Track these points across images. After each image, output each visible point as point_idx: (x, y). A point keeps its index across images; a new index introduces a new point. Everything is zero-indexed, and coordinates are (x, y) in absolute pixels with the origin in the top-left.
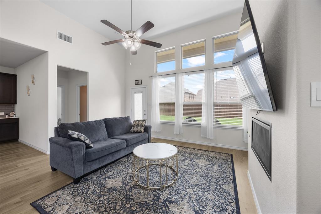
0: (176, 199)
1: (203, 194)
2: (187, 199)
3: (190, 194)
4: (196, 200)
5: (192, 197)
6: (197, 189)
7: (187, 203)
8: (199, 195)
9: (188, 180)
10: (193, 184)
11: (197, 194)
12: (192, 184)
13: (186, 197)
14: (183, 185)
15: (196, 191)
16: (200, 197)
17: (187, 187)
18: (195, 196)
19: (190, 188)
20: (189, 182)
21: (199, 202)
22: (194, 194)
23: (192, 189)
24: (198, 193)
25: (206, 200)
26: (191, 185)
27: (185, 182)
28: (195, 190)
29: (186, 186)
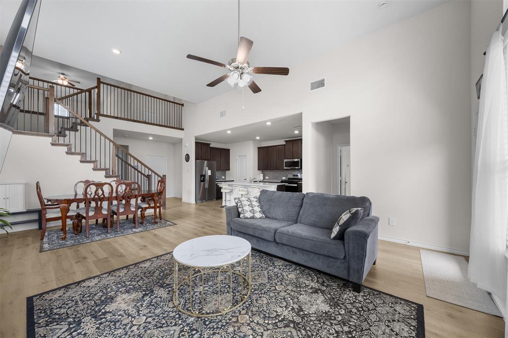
0: (144, 301)
1: (115, 335)
2: (133, 311)
3: (134, 317)
4: (118, 321)
5: (128, 317)
6: (132, 331)
7: (126, 309)
8: (120, 328)
9: (165, 329)
10: (149, 332)
11: (124, 326)
12: (149, 329)
13: (135, 311)
14: (159, 316)
15: (131, 328)
16: (115, 328)
17: (149, 320)
18: (125, 322)
19: (144, 323)
20: (157, 328)
21: (111, 322)
22: (129, 323)
23: (140, 325)
24: (124, 329)
25: (103, 334)
26: (149, 327)
27: (164, 321)
28: (135, 328)
29: (154, 319)
